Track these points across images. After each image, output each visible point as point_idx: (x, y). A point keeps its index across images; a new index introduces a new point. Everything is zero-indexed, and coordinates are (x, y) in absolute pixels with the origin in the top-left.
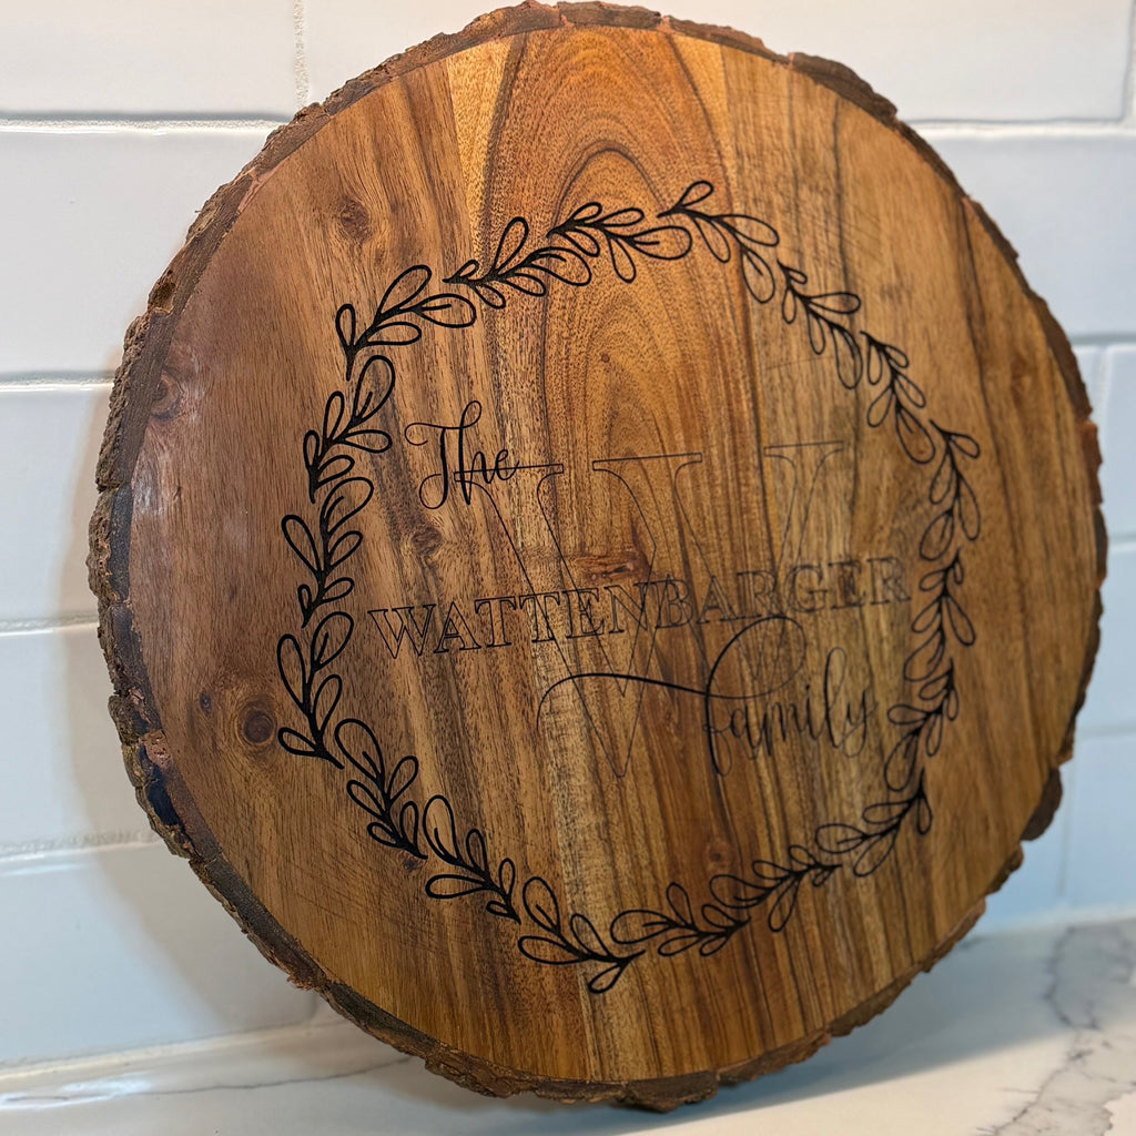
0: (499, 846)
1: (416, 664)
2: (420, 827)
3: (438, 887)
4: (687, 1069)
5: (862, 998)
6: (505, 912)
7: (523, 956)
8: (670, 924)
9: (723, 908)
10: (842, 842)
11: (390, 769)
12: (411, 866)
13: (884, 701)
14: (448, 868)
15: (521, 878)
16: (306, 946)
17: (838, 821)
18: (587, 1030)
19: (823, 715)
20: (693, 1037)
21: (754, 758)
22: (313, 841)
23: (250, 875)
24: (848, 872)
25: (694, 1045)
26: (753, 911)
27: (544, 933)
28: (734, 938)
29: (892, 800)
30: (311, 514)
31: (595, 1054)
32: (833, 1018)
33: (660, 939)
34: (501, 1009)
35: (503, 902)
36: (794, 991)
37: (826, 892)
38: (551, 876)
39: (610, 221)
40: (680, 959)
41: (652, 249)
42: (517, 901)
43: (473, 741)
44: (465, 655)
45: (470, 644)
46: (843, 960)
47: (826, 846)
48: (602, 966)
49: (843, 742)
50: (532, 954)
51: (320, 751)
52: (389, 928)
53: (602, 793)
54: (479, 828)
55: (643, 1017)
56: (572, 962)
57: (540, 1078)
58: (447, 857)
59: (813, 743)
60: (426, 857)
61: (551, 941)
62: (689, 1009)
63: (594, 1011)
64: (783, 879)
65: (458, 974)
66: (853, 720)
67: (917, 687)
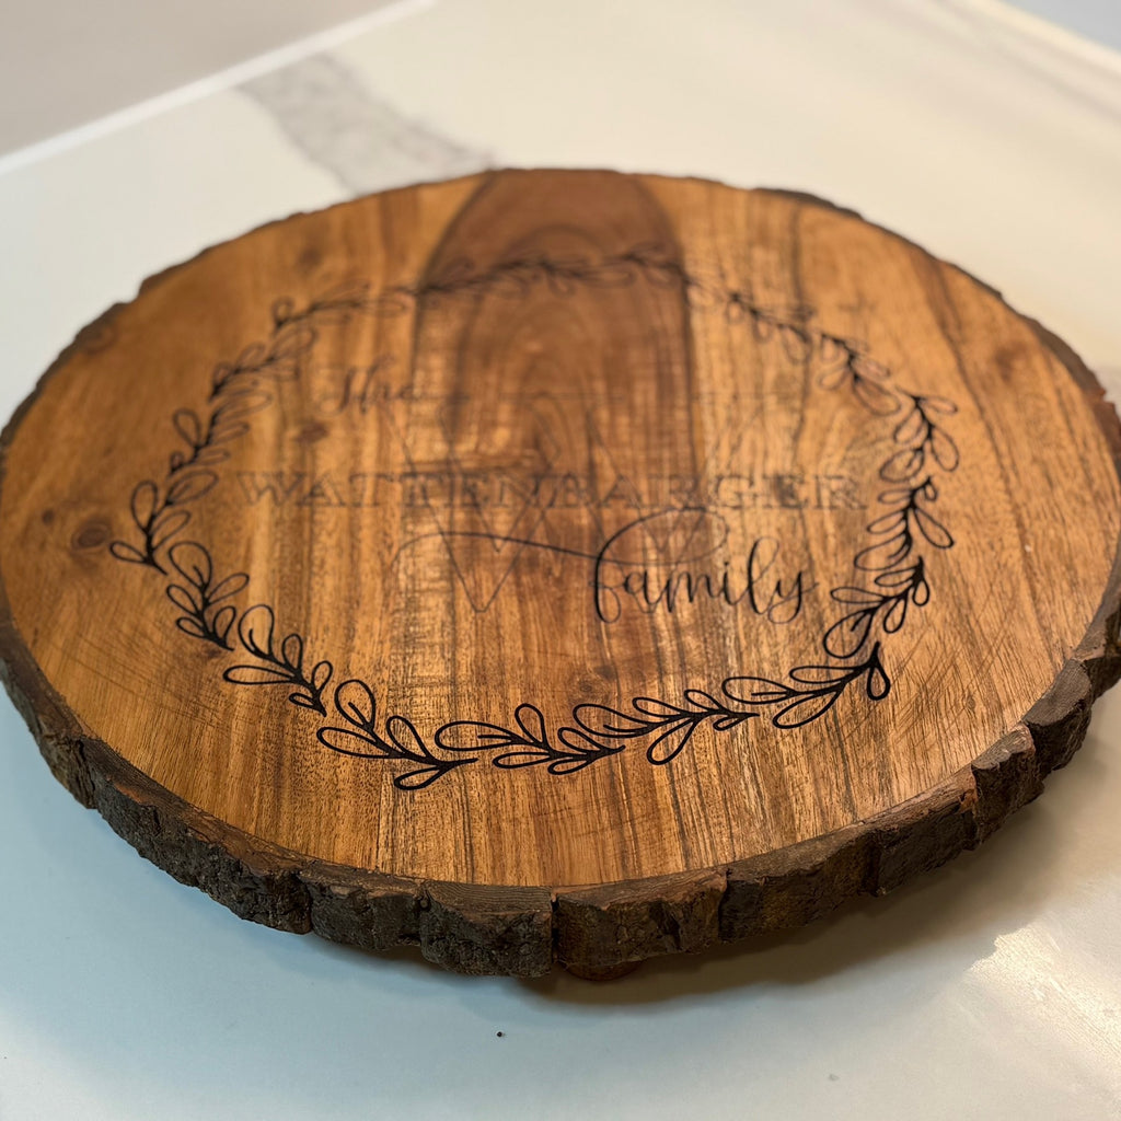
0: (316, 651)
1: (272, 512)
2: (235, 625)
3: (236, 675)
4: (510, 880)
5: (776, 845)
6: (311, 704)
7: (320, 744)
8: (515, 739)
9: (588, 734)
10: (760, 694)
11: (217, 579)
12: (213, 654)
13: (829, 574)
14: (255, 660)
15: (337, 678)
16: (71, 701)
17: (756, 675)
18: (383, 822)
19: (744, 585)
20: (524, 848)
21: (651, 612)
22: (112, 623)
23: (35, 642)
24: (766, 723)
25: (524, 857)
26: (627, 742)
27: (350, 727)
28: (597, 763)
29: (830, 665)
31: (386, 844)
32: (730, 859)
33: (498, 752)
34: (278, 787)
35: (310, 695)
36: (673, 824)
37: (733, 736)
38: (375, 680)
40: (521, 779)
42: (327, 697)
43: (315, 569)
44: (329, 510)
45: (335, 500)
46: (752, 802)
47: (736, 695)
48: (416, 766)
49: (769, 610)
50: (333, 743)
51: (149, 560)
52: (168, 699)
53: (454, 622)
54: (301, 634)
55: (460, 821)
56: (380, 757)
57: (308, 859)
58: (257, 652)
59: (731, 608)
60: (232, 650)
61: (357, 735)
62: (524, 820)
63: (396, 805)
64: (672, 719)
65: (235, 750)
66: (784, 593)
67: (873, 575)
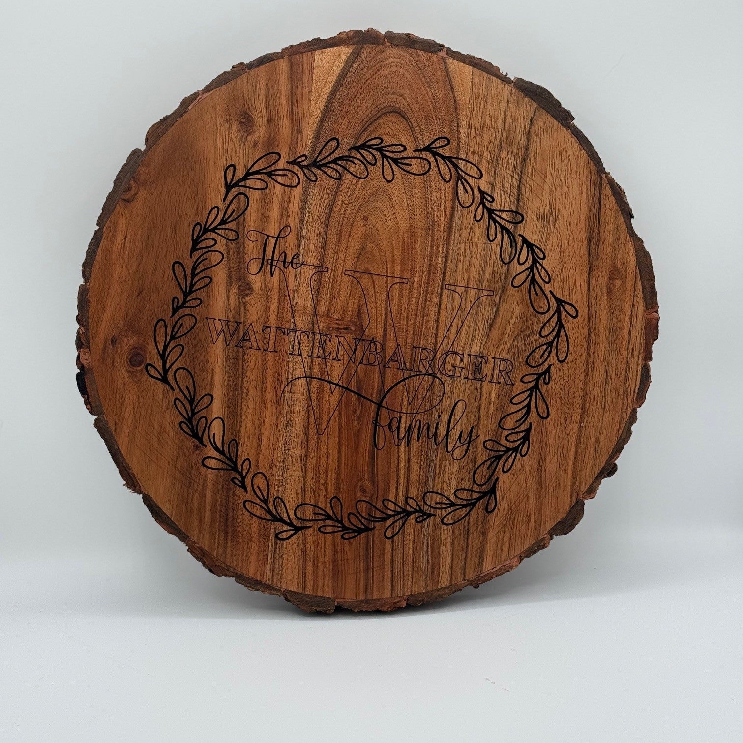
0: (245, 451)
1: (224, 350)
2: (206, 430)
3: (208, 462)
4: (320, 594)
5: (429, 588)
6: (241, 485)
7: (244, 510)
8: (329, 517)
9: (360, 518)
10: (439, 503)
11: (198, 398)
12: (197, 448)
13: (483, 434)
14: (216, 454)
15: (253, 470)
16: (134, 471)
17: (439, 492)
18: (270, 557)
19: (445, 433)
20: (327, 578)
21: (399, 445)
22: (150, 422)
23: (115, 430)
24: (438, 520)
25: (326, 582)
26: (377, 524)
27: (258, 501)
28: (363, 535)
29: (474, 489)
30: (189, 263)
31: (271, 570)
32: (409, 594)
33: (321, 523)
34: (226, 532)
35: (240, 479)
36: (390, 572)
37: (423, 527)
38: (269, 474)
39: (386, 149)
40: (329, 537)
41: (406, 168)
42: (248, 481)
43: (244, 396)
44: (251, 351)
45: (255, 346)
46: (423, 565)
47: (428, 503)
48: (285, 527)
49: (453, 451)
50: (250, 510)
51: (164, 380)
52: (178, 475)
53: (308, 440)
54: (237, 439)
55: (302, 560)
56: (270, 520)
57: (238, 573)
58: (217, 449)
59: (436, 447)
60: (206, 446)
61: (261, 506)
62: (328, 563)
63: (275, 548)
64: (399, 513)
65: (208, 508)
66: (462, 441)
67: (506, 433)
